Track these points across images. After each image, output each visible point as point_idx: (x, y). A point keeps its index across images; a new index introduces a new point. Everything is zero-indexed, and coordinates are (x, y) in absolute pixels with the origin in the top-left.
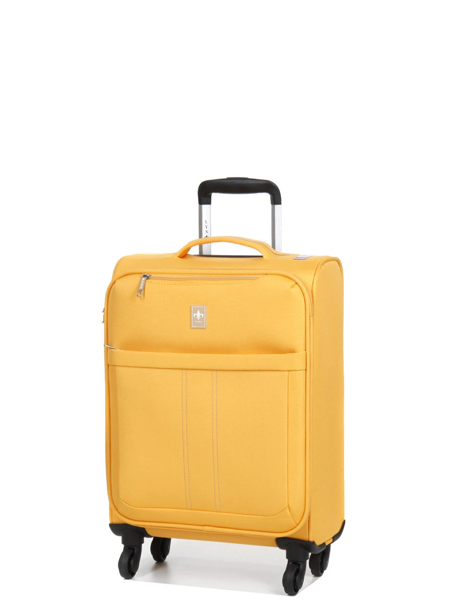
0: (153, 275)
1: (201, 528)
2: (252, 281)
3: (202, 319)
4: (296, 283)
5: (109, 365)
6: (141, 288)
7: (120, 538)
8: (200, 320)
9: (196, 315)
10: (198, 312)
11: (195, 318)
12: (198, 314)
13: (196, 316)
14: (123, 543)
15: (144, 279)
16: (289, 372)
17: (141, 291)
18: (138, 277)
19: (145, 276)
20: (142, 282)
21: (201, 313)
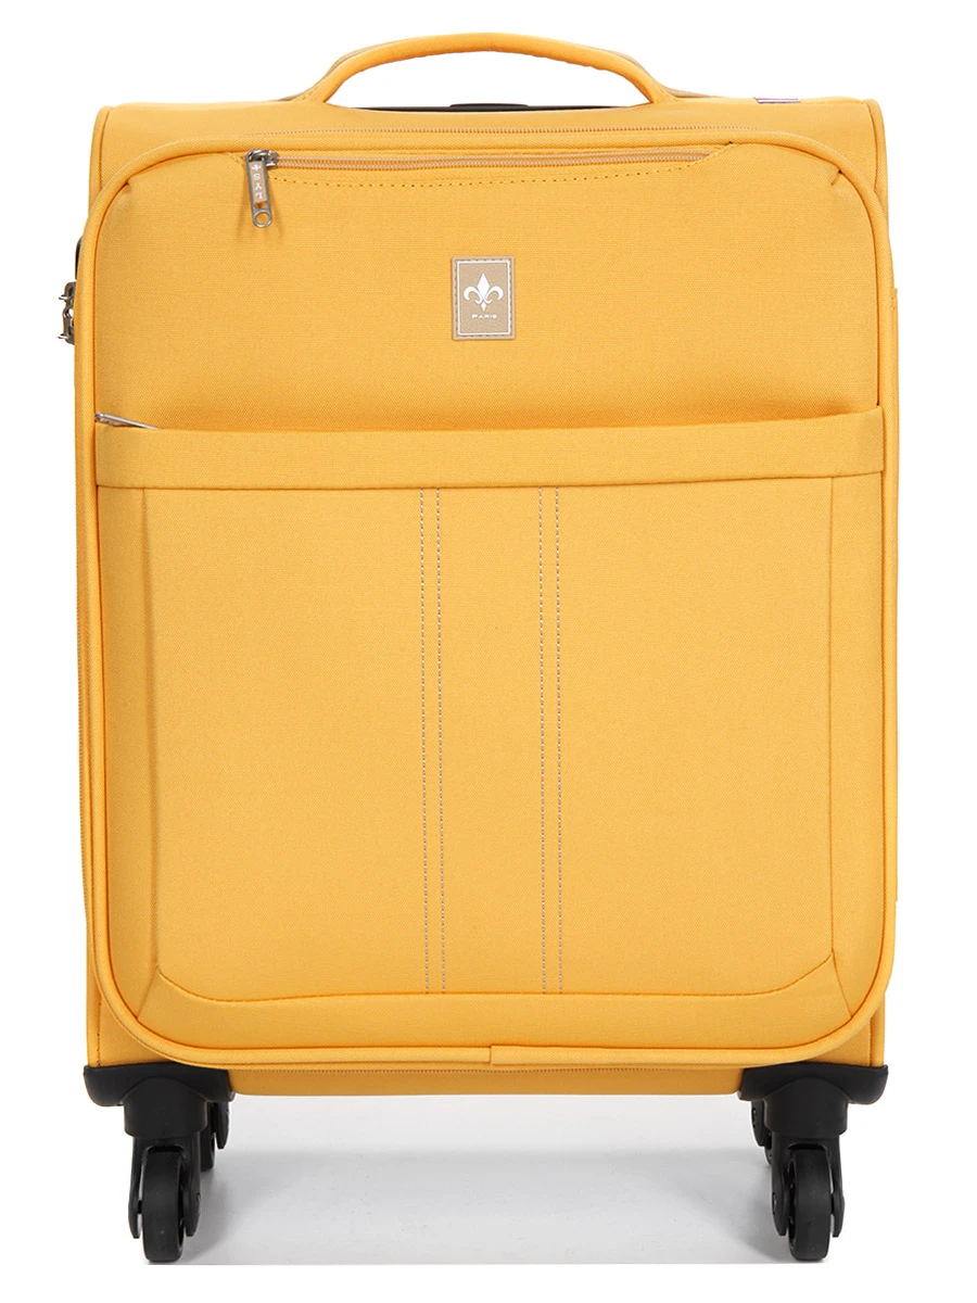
0: (282, 155)
1: (480, 1054)
2: (685, 165)
3: (497, 305)
4: (840, 172)
5: (97, 486)
6: (260, 198)
8: (489, 308)
10: (483, 281)
11: (472, 304)
12: (483, 287)
13: (474, 295)
15: (256, 167)
16: (835, 480)
18: (234, 162)
19: (256, 158)
20: (257, 177)
21: (492, 284)
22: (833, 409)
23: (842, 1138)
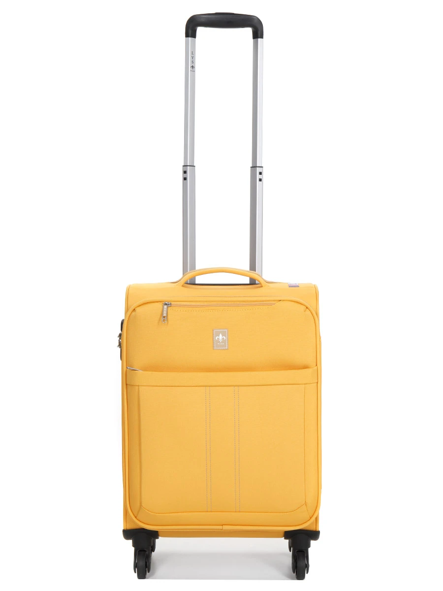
0: (172, 303)
1: (220, 527)
3: (224, 341)
4: (307, 308)
5: (126, 385)
6: (165, 315)
7: (130, 542)
8: (222, 341)
9: (218, 338)
10: (221, 335)
11: (218, 341)
12: (221, 337)
14: (134, 546)
15: (165, 307)
16: (306, 385)
17: (164, 318)
18: (160, 305)
19: (166, 304)
20: (165, 310)
21: (223, 336)
22: (306, 367)
23: (309, 549)
